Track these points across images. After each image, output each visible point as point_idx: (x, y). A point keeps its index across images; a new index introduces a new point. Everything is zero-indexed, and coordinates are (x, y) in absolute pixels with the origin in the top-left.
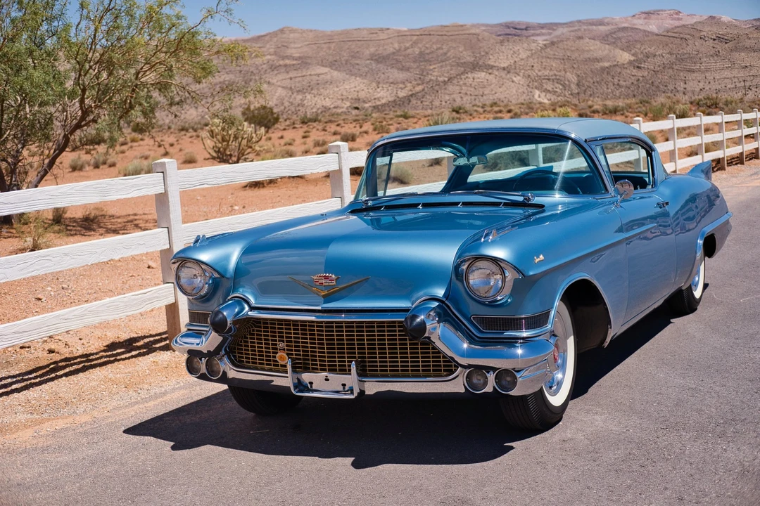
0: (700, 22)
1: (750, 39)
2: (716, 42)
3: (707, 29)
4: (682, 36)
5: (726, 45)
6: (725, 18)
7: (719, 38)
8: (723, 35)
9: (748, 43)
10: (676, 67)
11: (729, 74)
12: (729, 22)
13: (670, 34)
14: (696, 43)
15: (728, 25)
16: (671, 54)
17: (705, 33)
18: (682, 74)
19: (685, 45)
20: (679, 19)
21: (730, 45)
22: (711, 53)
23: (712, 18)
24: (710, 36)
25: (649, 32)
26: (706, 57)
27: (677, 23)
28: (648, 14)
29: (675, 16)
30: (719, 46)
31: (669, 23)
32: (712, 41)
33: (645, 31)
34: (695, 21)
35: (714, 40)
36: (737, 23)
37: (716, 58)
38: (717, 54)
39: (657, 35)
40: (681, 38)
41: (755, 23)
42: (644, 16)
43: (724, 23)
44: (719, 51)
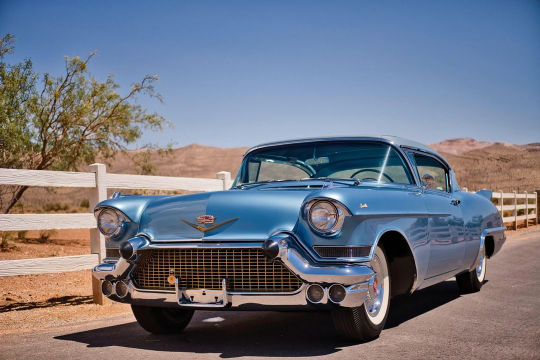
0: (489, 148)
1: (524, 158)
2: (500, 161)
3: (493, 152)
4: (475, 157)
5: (507, 164)
6: (507, 144)
7: (502, 159)
8: (504, 156)
9: (523, 162)
10: (469, 180)
11: (508, 184)
12: (510, 147)
13: (466, 156)
14: (485, 163)
15: (510, 149)
16: (466, 170)
17: (492, 156)
18: (473, 185)
19: (476, 164)
20: (473, 145)
21: (510, 163)
22: (495, 170)
23: (498, 144)
24: (495, 157)
25: (451, 155)
26: (492, 172)
27: (471, 148)
28: (451, 142)
29: (471, 143)
30: (502, 164)
31: (466, 148)
32: (496, 161)
33: (448, 154)
34: (484, 146)
35: (498, 160)
36: (516, 148)
37: (498, 173)
38: (500, 170)
39: (457, 157)
40: (474, 159)
41: (528, 147)
42: (448, 143)
43: (505, 148)
44: (501, 168)
